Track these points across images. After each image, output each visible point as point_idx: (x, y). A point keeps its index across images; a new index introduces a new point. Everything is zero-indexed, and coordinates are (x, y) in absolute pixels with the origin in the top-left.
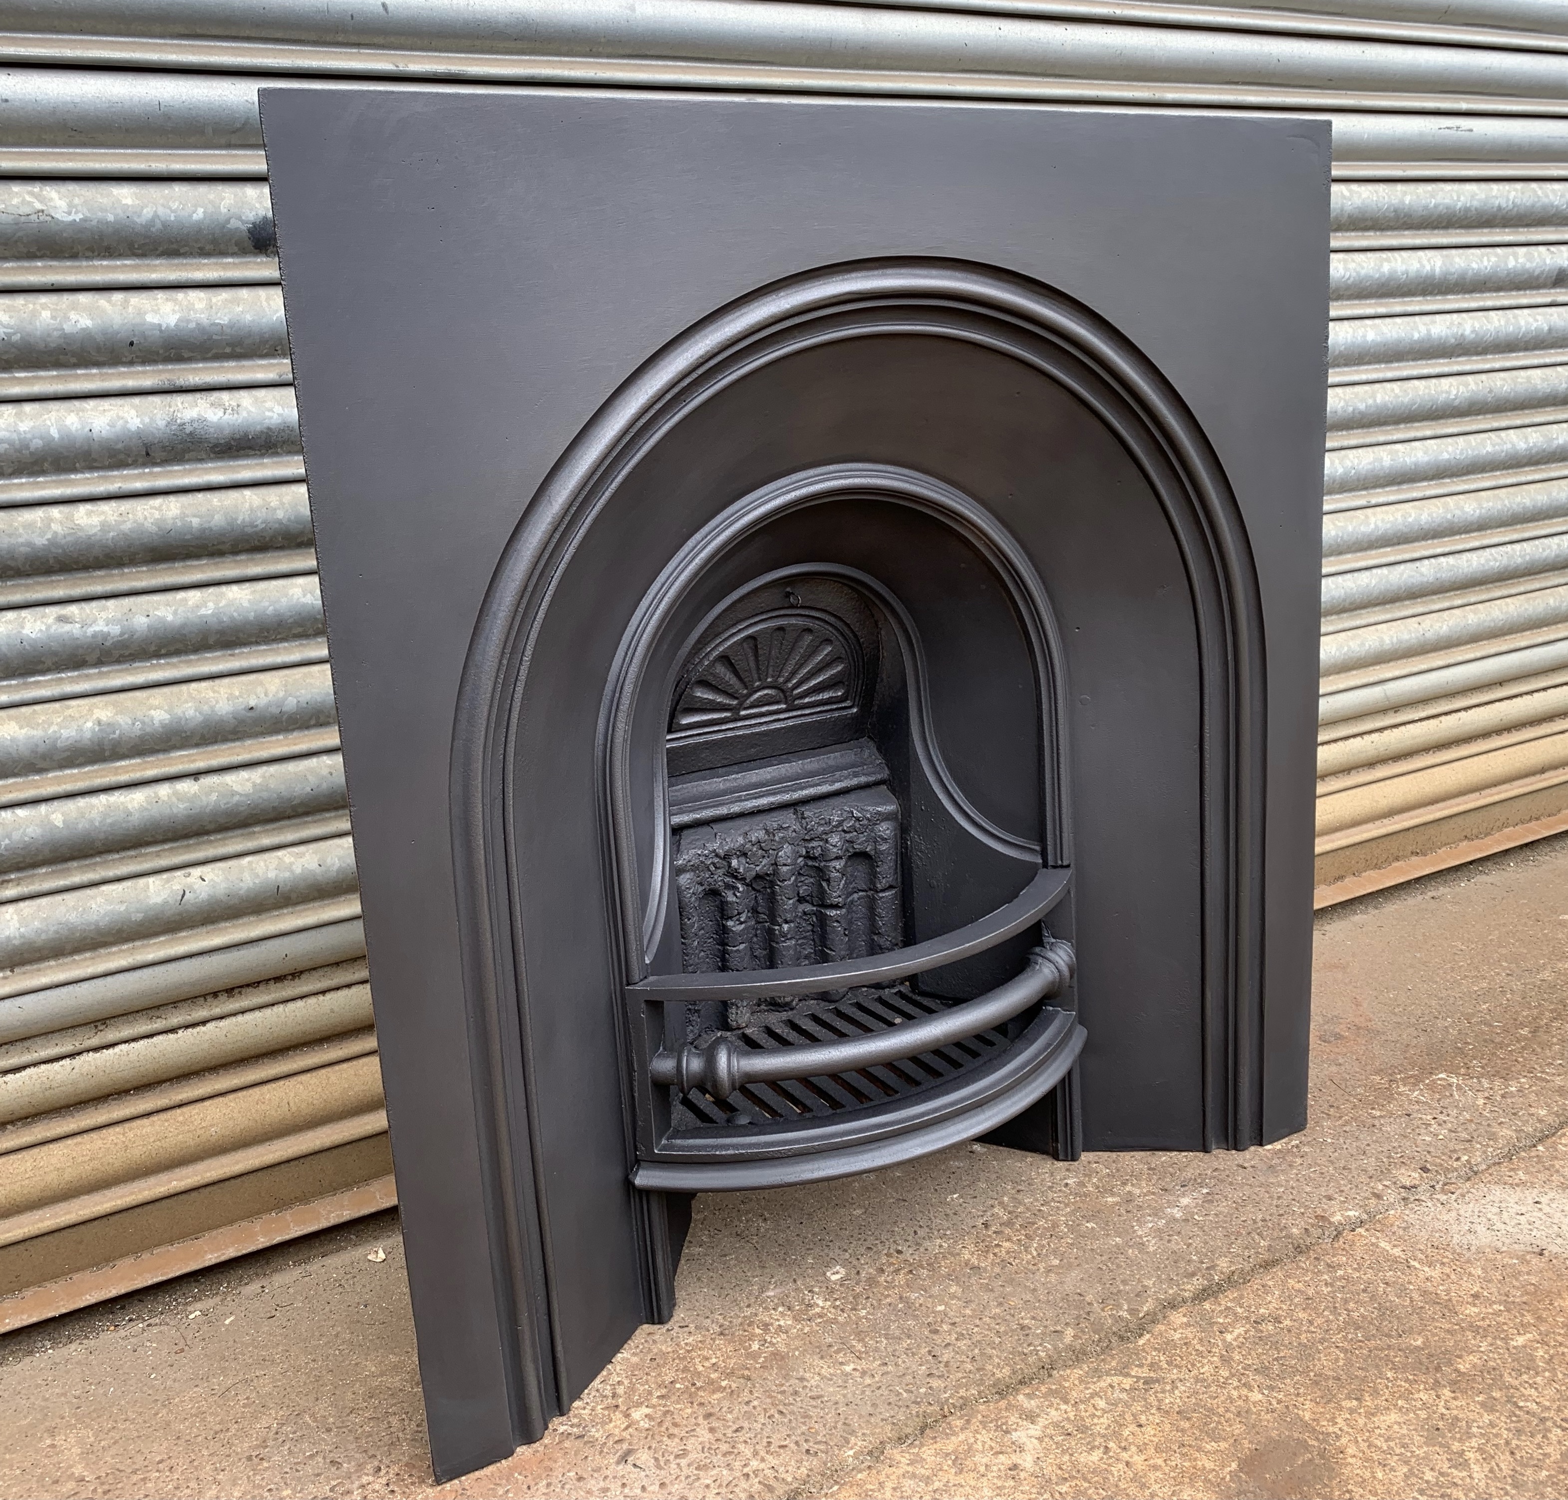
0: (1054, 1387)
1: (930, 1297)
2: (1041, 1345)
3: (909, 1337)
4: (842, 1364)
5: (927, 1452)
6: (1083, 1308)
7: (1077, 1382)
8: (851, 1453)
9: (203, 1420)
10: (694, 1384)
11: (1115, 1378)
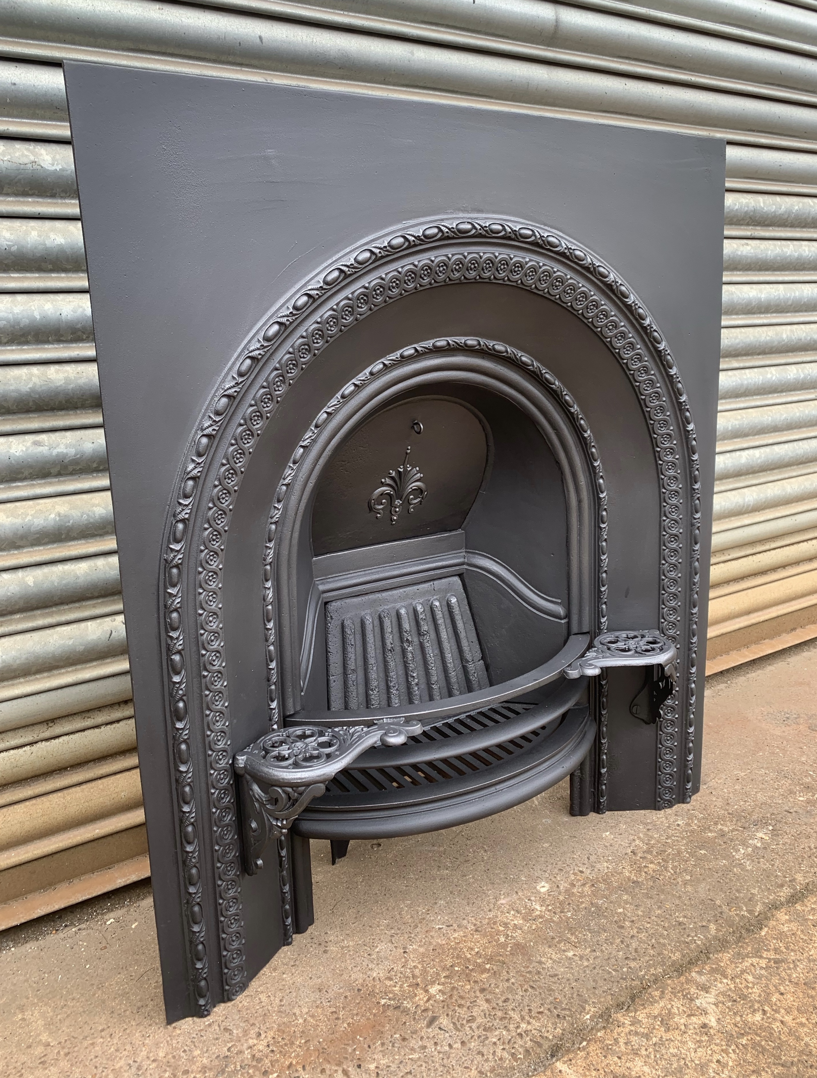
0: (714, 966)
1: (611, 902)
2: (696, 936)
3: (605, 931)
4: (564, 951)
5: (641, 1015)
6: (716, 909)
7: (728, 962)
8: (588, 1017)
9: (128, 998)
10: (467, 968)
11: (754, 960)
